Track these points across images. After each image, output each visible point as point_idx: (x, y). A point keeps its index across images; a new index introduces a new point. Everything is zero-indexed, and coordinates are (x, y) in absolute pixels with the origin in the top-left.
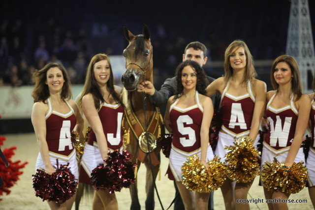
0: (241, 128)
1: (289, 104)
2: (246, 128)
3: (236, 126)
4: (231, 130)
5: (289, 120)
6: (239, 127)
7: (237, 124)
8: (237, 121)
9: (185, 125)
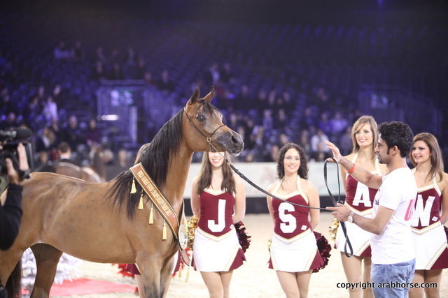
0: (366, 205)
1: (433, 183)
2: (370, 206)
3: (360, 204)
4: (355, 207)
5: (431, 199)
6: (363, 204)
7: (361, 202)
8: (362, 199)
9: (286, 212)
